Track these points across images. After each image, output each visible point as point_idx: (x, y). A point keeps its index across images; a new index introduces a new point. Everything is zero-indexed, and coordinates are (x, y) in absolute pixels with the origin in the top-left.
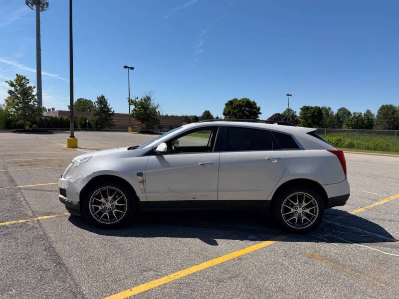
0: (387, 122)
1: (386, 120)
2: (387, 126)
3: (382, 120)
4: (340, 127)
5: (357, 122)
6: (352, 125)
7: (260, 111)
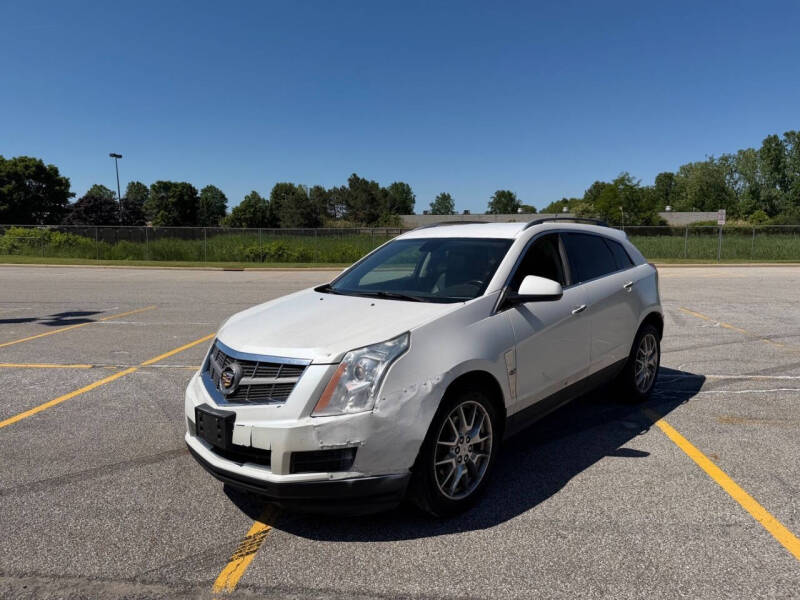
0: (302, 214)
1: (299, 211)
2: (302, 220)
3: (294, 210)
4: (215, 223)
5: (254, 213)
6: (246, 220)
7: (71, 190)
